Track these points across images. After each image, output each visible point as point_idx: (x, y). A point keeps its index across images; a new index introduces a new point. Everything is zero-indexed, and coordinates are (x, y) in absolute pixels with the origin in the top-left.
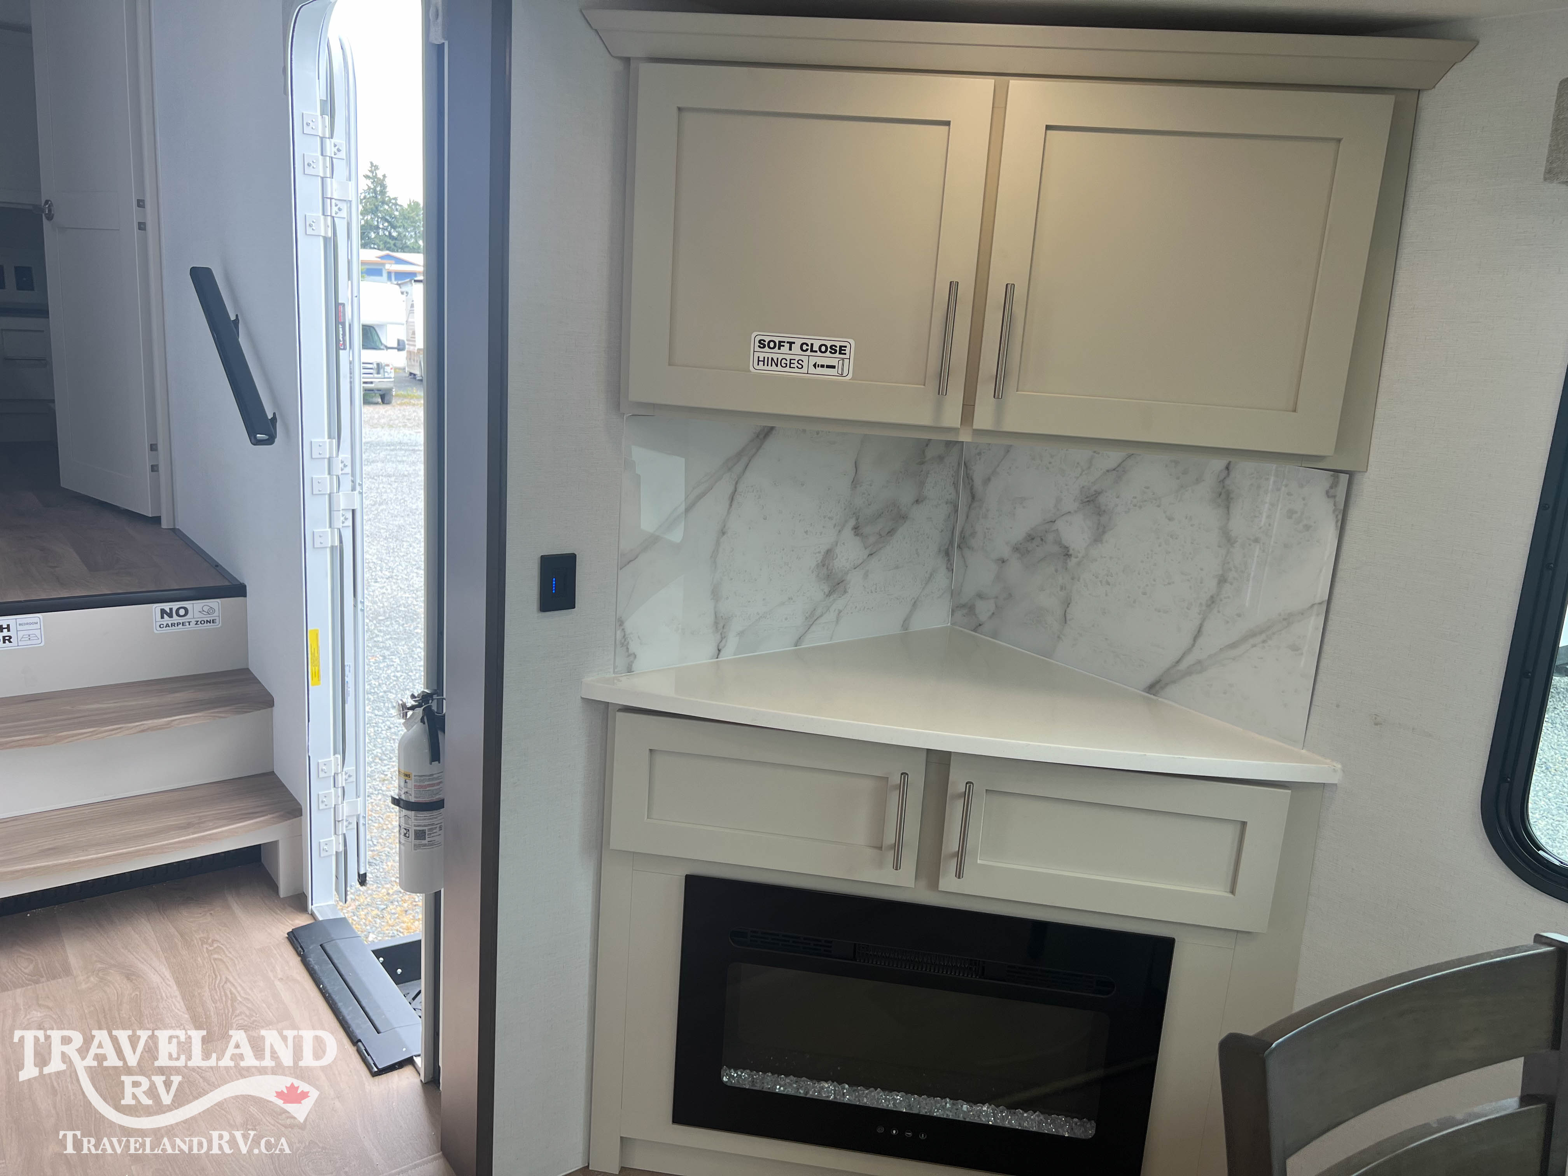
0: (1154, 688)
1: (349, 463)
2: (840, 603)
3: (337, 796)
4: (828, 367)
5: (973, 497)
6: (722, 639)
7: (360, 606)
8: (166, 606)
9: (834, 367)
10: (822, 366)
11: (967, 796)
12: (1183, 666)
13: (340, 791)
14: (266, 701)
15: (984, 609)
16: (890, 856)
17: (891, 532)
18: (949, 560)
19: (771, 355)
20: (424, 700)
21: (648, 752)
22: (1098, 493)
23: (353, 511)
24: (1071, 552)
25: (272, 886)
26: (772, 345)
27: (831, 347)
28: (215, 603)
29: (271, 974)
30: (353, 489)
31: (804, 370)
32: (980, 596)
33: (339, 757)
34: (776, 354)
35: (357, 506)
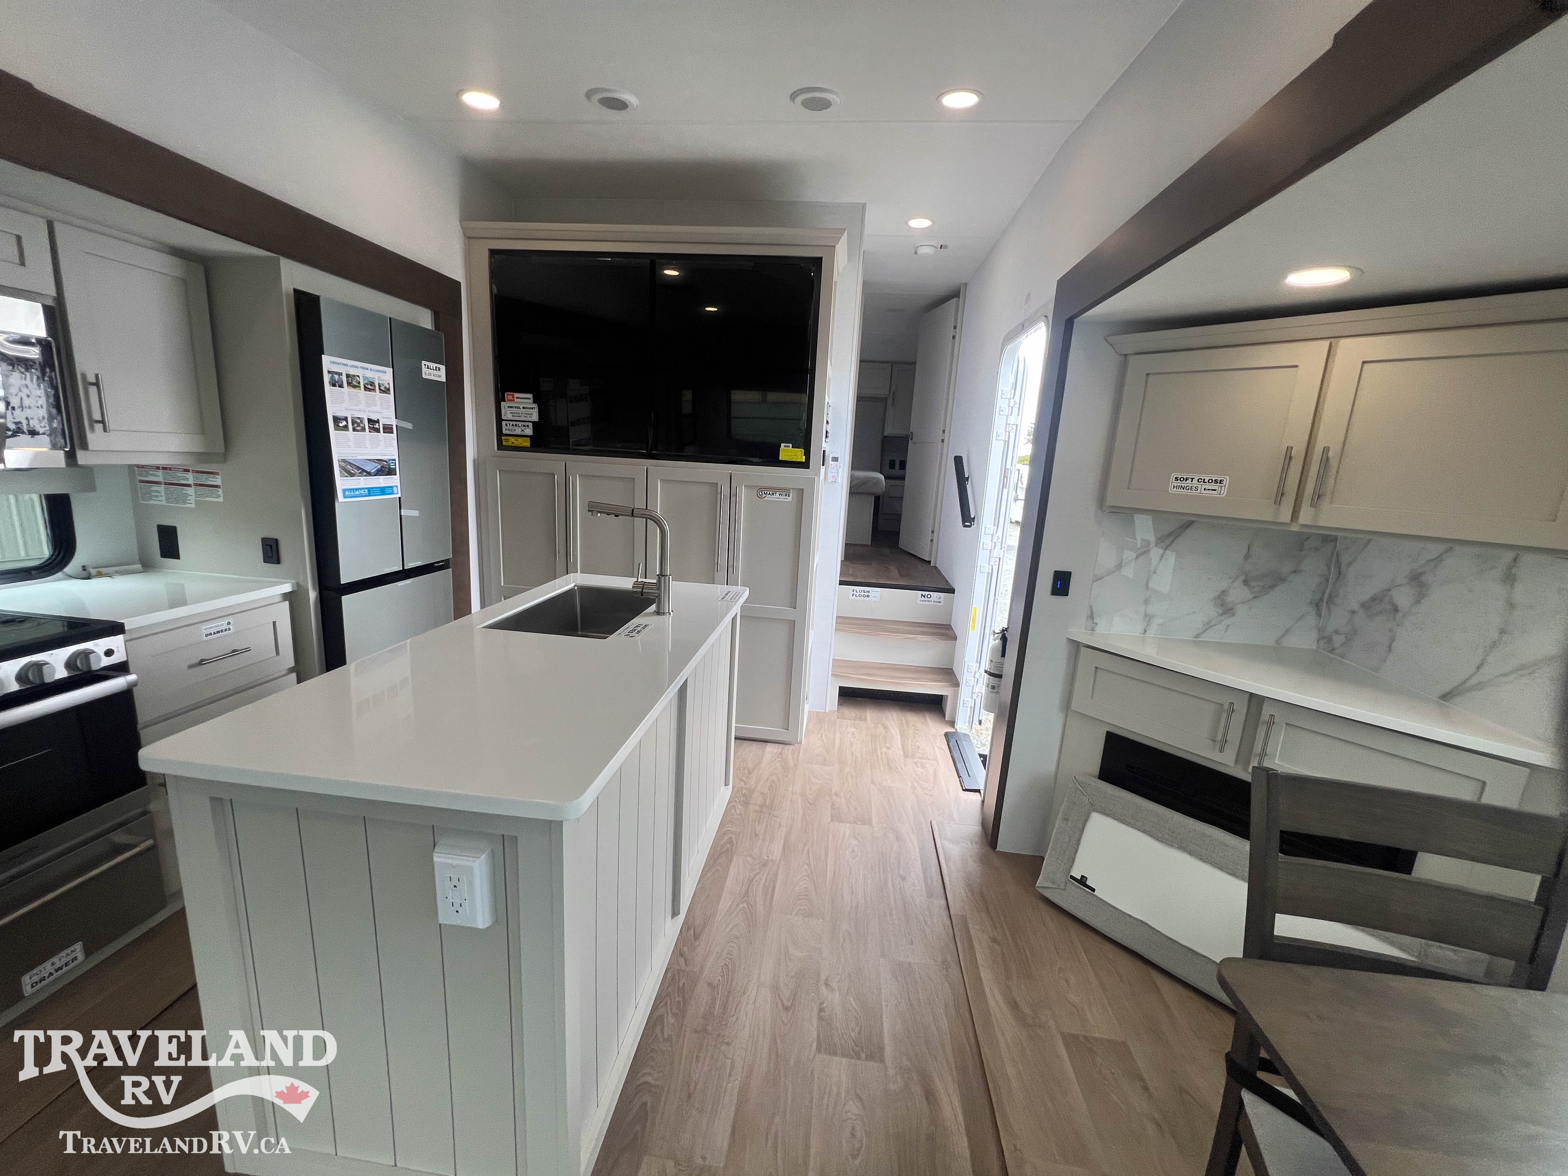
0: (1446, 697)
1: (1001, 537)
2: (1229, 621)
3: (974, 682)
4: (1212, 490)
5: (1340, 574)
6: (1148, 625)
7: (996, 601)
8: (924, 593)
9: (1216, 490)
10: (1209, 490)
11: (1271, 722)
12: (1468, 685)
13: (976, 680)
14: (955, 638)
15: (1338, 640)
16: (1218, 747)
17: (1272, 587)
18: (1318, 610)
19: (1181, 485)
20: (1004, 631)
21: (1094, 668)
22: (1421, 574)
23: (1000, 558)
24: (1399, 608)
25: (943, 714)
26: (1182, 479)
27: (1215, 480)
28: (942, 595)
29: (934, 744)
30: (1001, 549)
31: (1199, 491)
32: (1337, 632)
33: (978, 665)
34: (1184, 484)
35: (1001, 556)
